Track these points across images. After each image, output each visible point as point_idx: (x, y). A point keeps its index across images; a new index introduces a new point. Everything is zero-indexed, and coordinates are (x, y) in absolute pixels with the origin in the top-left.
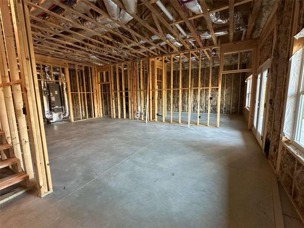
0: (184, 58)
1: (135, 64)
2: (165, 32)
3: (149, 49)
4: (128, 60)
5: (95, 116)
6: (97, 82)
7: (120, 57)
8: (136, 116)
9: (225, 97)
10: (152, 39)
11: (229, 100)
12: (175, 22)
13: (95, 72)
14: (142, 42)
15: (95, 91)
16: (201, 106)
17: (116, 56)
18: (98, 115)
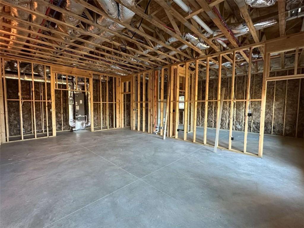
0: (215, 64)
1: (156, 73)
2: (184, 32)
3: (168, 54)
4: (150, 69)
5: (116, 127)
6: (120, 92)
7: (141, 66)
8: (155, 130)
9: (275, 113)
10: (169, 42)
11: (280, 116)
12: (191, 13)
13: (119, 82)
14: (158, 46)
15: (117, 101)
16: (239, 122)
17: (138, 66)
18: (120, 126)
